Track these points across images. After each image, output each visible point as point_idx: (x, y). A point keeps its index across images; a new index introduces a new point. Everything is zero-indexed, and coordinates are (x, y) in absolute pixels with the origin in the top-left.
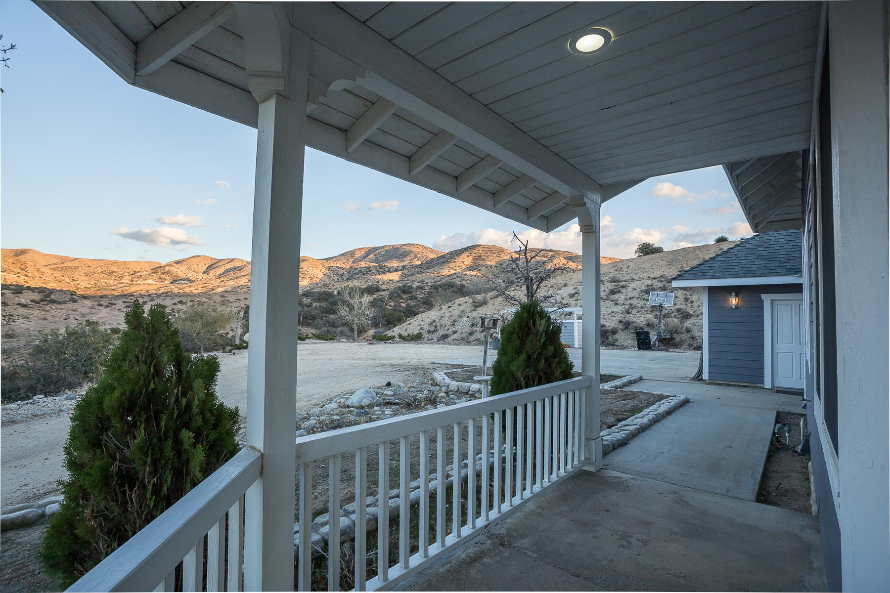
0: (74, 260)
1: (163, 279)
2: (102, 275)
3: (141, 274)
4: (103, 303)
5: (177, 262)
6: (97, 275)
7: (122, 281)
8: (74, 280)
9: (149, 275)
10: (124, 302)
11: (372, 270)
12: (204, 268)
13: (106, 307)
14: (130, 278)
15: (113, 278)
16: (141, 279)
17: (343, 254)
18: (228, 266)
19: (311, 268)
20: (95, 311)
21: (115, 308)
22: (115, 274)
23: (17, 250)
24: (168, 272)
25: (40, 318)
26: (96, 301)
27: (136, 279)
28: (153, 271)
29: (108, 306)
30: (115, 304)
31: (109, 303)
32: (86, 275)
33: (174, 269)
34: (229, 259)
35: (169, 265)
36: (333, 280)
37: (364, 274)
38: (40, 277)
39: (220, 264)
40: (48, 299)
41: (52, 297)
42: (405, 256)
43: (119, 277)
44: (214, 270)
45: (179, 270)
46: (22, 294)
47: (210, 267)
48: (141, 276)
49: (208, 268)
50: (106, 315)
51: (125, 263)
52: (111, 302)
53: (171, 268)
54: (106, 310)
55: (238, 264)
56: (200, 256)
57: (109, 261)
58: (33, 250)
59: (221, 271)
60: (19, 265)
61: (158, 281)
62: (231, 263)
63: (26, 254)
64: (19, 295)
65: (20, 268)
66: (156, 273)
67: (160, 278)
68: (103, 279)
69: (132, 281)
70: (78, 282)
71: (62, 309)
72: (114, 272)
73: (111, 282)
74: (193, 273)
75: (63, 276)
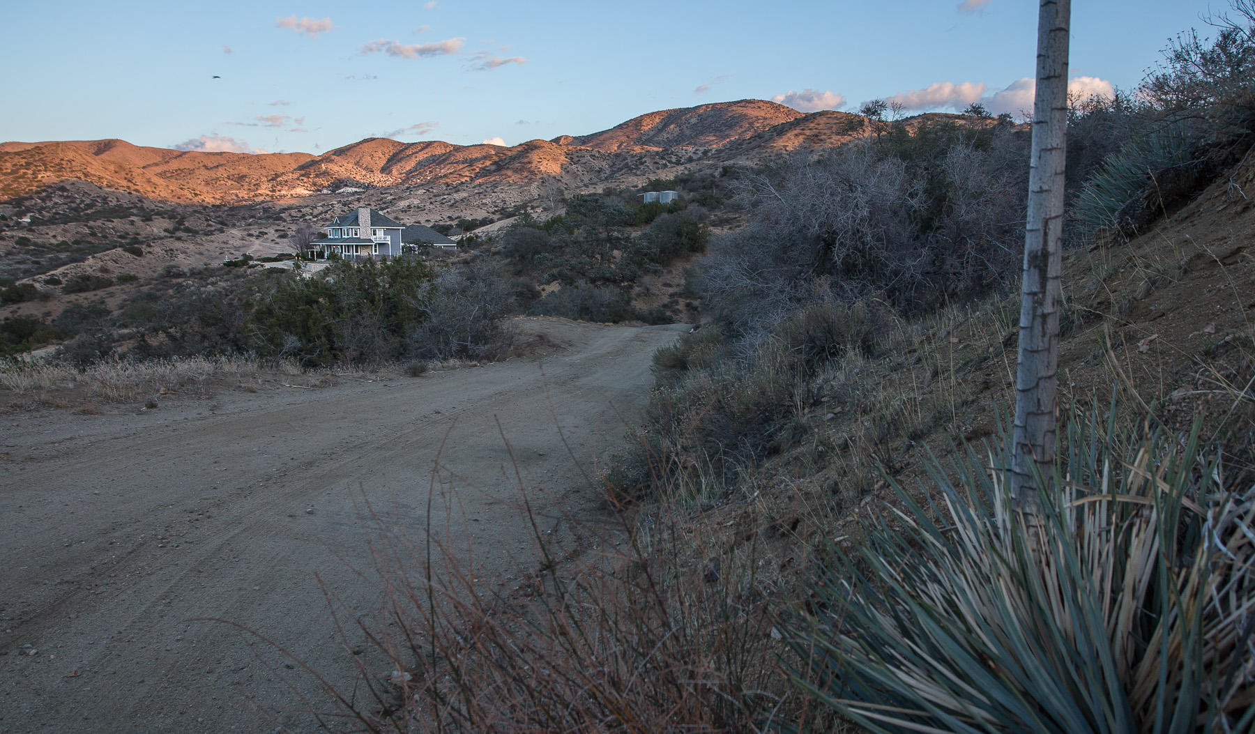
0: (181, 156)
1: (320, 186)
2: (230, 182)
3: (285, 178)
4: (253, 232)
5: (340, 152)
6: (222, 182)
7: (259, 192)
8: (196, 195)
9: (298, 179)
10: (277, 231)
11: (645, 162)
12: (382, 163)
13: (258, 237)
14: (270, 185)
15: (246, 187)
16: (287, 188)
17: (620, 126)
18: (422, 156)
19: (545, 162)
20: (246, 243)
21: (267, 239)
22: (247, 180)
23: (99, 143)
24: (326, 173)
25: (196, 253)
26: (245, 230)
27: (279, 188)
28: (303, 172)
29: (259, 236)
30: (266, 233)
31: (260, 233)
32: (207, 184)
33: (334, 168)
34: (422, 143)
35: (327, 158)
36: (582, 181)
37: (632, 169)
38: (153, 192)
39: (409, 152)
40: (182, 227)
41: (187, 224)
42: (731, 127)
43: (254, 185)
44: (399, 164)
45: (342, 169)
46: (152, 220)
47: (394, 159)
48: (286, 182)
49: (389, 161)
50: (261, 248)
51: (259, 158)
52: (262, 230)
53: (330, 166)
54: (257, 242)
55: (439, 151)
56: (375, 139)
57: (233, 154)
58: (117, 141)
59: (410, 165)
60: (123, 174)
61: (313, 188)
62: (426, 150)
63: (114, 149)
64: (149, 223)
65: (126, 179)
66: (307, 175)
67: (315, 184)
68: (232, 189)
69: (274, 191)
70: (202, 197)
71: (213, 241)
72: (245, 176)
73: (243, 194)
74: (364, 173)
75: (182, 189)
